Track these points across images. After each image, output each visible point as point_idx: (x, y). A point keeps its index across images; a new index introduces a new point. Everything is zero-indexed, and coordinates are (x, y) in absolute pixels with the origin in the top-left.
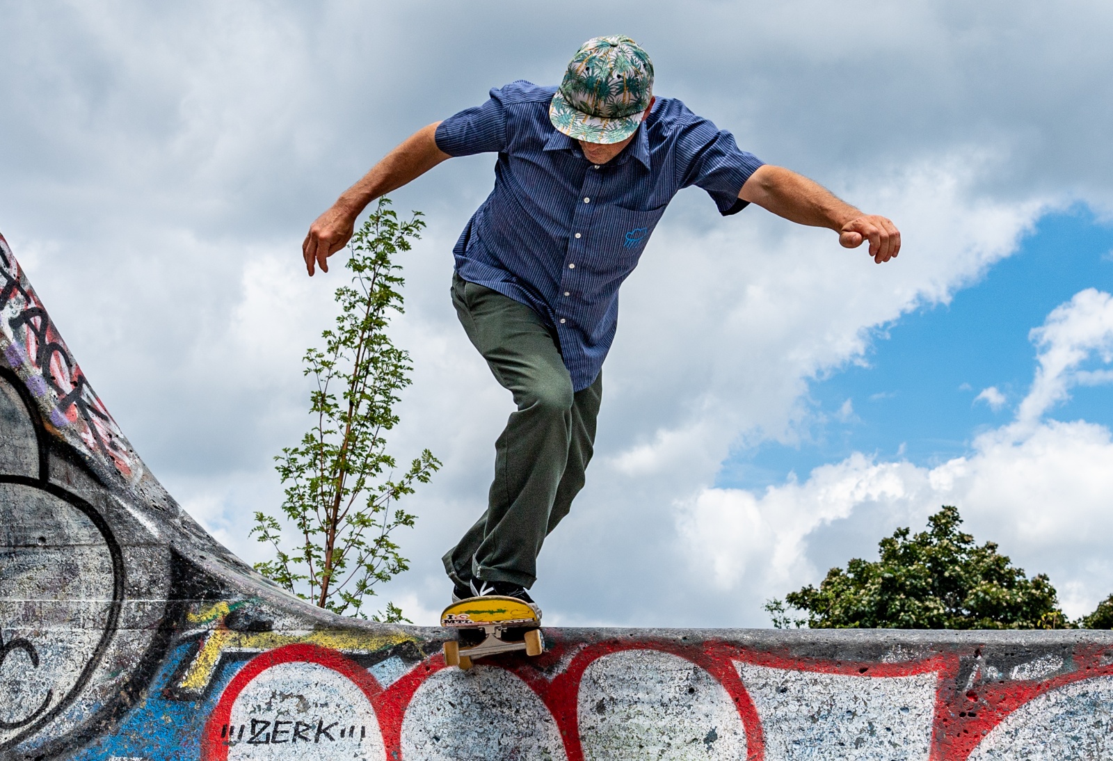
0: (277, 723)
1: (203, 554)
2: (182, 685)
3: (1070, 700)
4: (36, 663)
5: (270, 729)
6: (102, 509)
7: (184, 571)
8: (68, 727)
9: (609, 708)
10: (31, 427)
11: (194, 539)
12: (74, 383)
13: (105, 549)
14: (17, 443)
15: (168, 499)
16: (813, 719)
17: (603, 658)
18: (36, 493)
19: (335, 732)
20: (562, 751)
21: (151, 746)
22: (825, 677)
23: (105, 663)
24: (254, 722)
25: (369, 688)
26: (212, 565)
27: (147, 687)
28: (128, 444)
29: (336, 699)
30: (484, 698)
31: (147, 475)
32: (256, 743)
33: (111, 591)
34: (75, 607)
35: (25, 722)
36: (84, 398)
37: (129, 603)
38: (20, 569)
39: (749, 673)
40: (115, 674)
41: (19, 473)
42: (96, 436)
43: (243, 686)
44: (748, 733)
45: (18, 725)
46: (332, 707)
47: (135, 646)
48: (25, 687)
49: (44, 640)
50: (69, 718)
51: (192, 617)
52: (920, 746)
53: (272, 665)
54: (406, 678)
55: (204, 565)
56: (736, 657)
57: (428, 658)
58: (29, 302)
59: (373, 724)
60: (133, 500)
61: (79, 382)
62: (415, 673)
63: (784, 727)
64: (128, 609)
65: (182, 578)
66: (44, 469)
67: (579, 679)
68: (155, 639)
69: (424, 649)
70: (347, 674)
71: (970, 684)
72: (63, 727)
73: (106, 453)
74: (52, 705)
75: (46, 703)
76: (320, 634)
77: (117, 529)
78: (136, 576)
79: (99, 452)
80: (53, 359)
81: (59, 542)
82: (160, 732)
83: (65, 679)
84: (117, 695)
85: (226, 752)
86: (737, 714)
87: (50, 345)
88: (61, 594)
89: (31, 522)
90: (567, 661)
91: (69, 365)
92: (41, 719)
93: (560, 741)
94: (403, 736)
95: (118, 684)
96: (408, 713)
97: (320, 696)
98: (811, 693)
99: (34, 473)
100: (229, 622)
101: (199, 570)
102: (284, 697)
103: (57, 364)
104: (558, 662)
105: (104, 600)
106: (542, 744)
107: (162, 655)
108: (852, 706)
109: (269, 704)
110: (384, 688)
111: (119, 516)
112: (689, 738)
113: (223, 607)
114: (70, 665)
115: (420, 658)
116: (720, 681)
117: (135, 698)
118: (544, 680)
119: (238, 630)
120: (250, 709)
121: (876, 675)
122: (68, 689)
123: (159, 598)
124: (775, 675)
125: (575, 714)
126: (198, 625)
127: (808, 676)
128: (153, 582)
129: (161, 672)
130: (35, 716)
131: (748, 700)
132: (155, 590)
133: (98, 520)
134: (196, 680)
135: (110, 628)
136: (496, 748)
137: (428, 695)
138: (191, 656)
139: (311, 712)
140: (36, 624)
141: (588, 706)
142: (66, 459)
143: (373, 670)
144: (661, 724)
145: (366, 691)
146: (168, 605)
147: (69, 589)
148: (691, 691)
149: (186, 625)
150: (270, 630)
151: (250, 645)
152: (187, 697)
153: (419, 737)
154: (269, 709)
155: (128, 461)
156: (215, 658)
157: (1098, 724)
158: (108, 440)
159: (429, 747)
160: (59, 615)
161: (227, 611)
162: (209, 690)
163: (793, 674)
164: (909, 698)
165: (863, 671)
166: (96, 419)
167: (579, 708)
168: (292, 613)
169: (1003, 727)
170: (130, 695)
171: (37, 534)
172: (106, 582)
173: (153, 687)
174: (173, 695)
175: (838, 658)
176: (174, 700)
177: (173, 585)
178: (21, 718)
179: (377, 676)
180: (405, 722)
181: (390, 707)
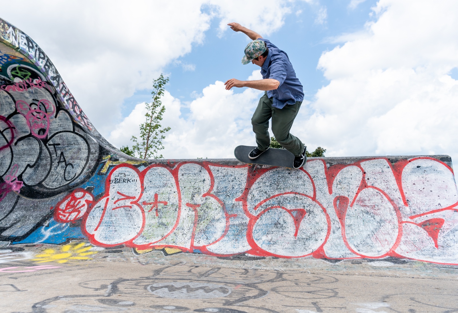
0: (120, 179)
1: (106, 146)
2: (101, 172)
3: (274, 172)
4: (73, 168)
5: (118, 180)
6: (85, 137)
7: (102, 149)
8: (79, 180)
9: (184, 175)
10: (71, 121)
11: (104, 143)
12: (80, 112)
13: (86, 145)
14: (68, 124)
15: (100, 135)
16: (224, 176)
17: (183, 165)
18: (72, 134)
19: (131, 181)
20: (175, 184)
21: (95, 184)
22: (226, 168)
23: (86, 168)
24: (115, 179)
25: (138, 172)
26: (107, 147)
27: (94, 172)
28: (91, 124)
29: (131, 174)
30: (160, 173)
31: (95, 130)
32: (116, 183)
33: (88, 153)
34: (80, 157)
35: (71, 180)
36: (82, 115)
37: (91, 156)
38: (70, 149)
39: (211, 167)
40: (88, 170)
41: (69, 130)
42: (84, 122)
43: (113, 172)
44: (211, 179)
45: (69, 180)
46: (130, 176)
47: (92, 164)
48: (71, 173)
49: (75, 163)
50: (79, 179)
51: (103, 158)
52: (244, 181)
53: (119, 167)
54: (145, 170)
55: (106, 148)
56: (209, 164)
57: (149, 166)
58: (70, 96)
59: (138, 179)
60: (91, 135)
61: (81, 112)
62: (147, 169)
63: (218, 178)
64: (91, 157)
65: (101, 150)
66: (74, 129)
67: (178, 169)
68: (96, 163)
69: (148, 164)
70: (134, 169)
71: (254, 169)
72: (78, 180)
73: (86, 126)
74: (76, 176)
75: (75, 176)
76: (128, 161)
77: (88, 141)
78: (93, 150)
79: (85, 126)
80: (75, 107)
81: (77, 144)
82: (97, 181)
83: (79, 171)
84: (89, 174)
85: (110, 185)
86: (209, 176)
87: (75, 104)
88: (78, 154)
89: (71, 140)
90: (176, 166)
91: (79, 108)
92: (74, 179)
93: (175, 182)
94: (144, 181)
95: (89, 172)
96: (145, 177)
97: (128, 174)
98: (224, 171)
99: (72, 130)
100: (111, 159)
101: (105, 149)
102: (121, 174)
103: (76, 108)
104: (175, 166)
105: (86, 155)
106: (171, 182)
107: (97, 166)
108: (231, 174)
109: (118, 175)
110: (141, 172)
111: (89, 138)
112: (200, 181)
113: (109, 156)
114: (80, 168)
115: (148, 166)
116: (206, 169)
117: (92, 174)
118: (172, 170)
119: (113, 161)
120: (114, 176)
121: (236, 167)
122: (79, 173)
123: (97, 155)
124: (217, 168)
125: (178, 176)
126: (105, 160)
127: (223, 168)
128: (96, 151)
129: (97, 169)
130: (73, 178)
131: (211, 173)
132: (96, 153)
133: (85, 139)
134: (104, 171)
135: (87, 161)
136: (162, 183)
137: (149, 173)
138: (103, 166)
139: (126, 177)
140: (73, 160)
141: (180, 175)
142: (78, 127)
144: (194, 178)
145: (137, 173)
146: (99, 156)
147: (79, 153)
148: (200, 171)
149: (102, 160)
150: (118, 160)
151: (115, 164)
152: (102, 174)
153: (147, 181)
154: (118, 176)
155: (91, 127)
156: (108, 166)
157: (279, 176)
158: (87, 123)
159: (149, 183)
160: (78, 158)
161: (110, 157)
162: (107, 173)
163: (220, 168)
164: (243, 172)
165: (234, 167)
166: (85, 119)
167: (178, 175)
168: (123, 157)
169: (261, 177)
170: (91, 174)
171: (73, 142)
172: (87, 152)
173: (96, 172)
174: (100, 174)
175: (229, 164)
176: (100, 175)
177: (100, 152)
178: (70, 179)
179: (139, 169)
180: (145, 178)
181: (142, 175)
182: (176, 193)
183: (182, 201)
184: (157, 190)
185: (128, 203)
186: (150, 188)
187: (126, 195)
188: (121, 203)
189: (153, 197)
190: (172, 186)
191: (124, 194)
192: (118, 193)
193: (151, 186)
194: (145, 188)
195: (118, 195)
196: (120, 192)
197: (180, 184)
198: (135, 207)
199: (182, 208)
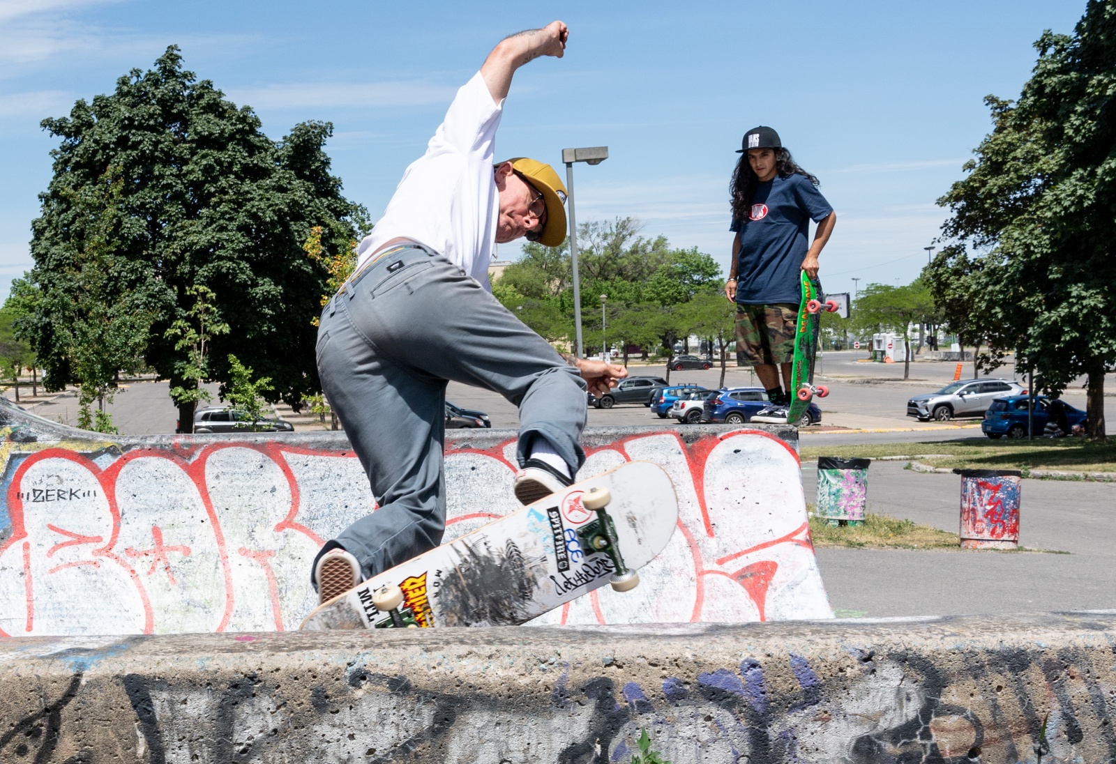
0: (47, 490)
5: (44, 494)
9: (222, 477)
16: (321, 479)
19: (80, 494)
22: (326, 458)
24: (34, 491)
25: (95, 470)
29: (78, 477)
30: (156, 474)
32: (37, 501)
39: (288, 457)
43: (25, 471)
44: (291, 487)
53: (40, 459)
54: (114, 465)
56: (283, 449)
57: (124, 454)
59: (100, 489)
62: (119, 462)
63: (308, 483)
67: (205, 462)
69: (123, 449)
70: (82, 463)
76: (64, 442)
85: (22, 506)
86: (285, 478)
90: (197, 455)
94: (116, 495)
96: (117, 483)
97: (70, 476)
98: (320, 466)
100: (12, 437)
102: (49, 476)
104: (195, 454)
106: (189, 496)
108: (339, 472)
109: (41, 481)
110: (103, 470)
112: (263, 491)
113: (8, 430)
115: (120, 454)
116: (275, 461)
118: (187, 465)
119: (19, 442)
120: (31, 483)
124: (302, 458)
127: (318, 458)
131: (289, 470)
137: (127, 472)
139: (65, 483)
141: (211, 476)
143: (96, 461)
144: (248, 484)
145: (94, 472)
148: (262, 467)
150: (36, 441)
151: (25, 449)
153: (125, 495)
154: (42, 483)
156: (7, 457)
159: (131, 500)
161: (11, 432)
162: (6, 474)
163: (311, 457)
165: (344, 454)
167: (206, 478)
168: (48, 432)
175: (331, 448)
179: (98, 464)
180: (117, 487)
181: (108, 480)
182: (208, 522)
183: (227, 542)
184: (157, 516)
185: (85, 552)
186: (136, 513)
187: (74, 532)
188: (68, 553)
189: (150, 535)
190: (194, 505)
191: (69, 530)
192: (51, 527)
193: (137, 506)
194: (123, 514)
195: (53, 532)
196: (54, 524)
197: (212, 500)
198: (108, 563)
199: (230, 559)
